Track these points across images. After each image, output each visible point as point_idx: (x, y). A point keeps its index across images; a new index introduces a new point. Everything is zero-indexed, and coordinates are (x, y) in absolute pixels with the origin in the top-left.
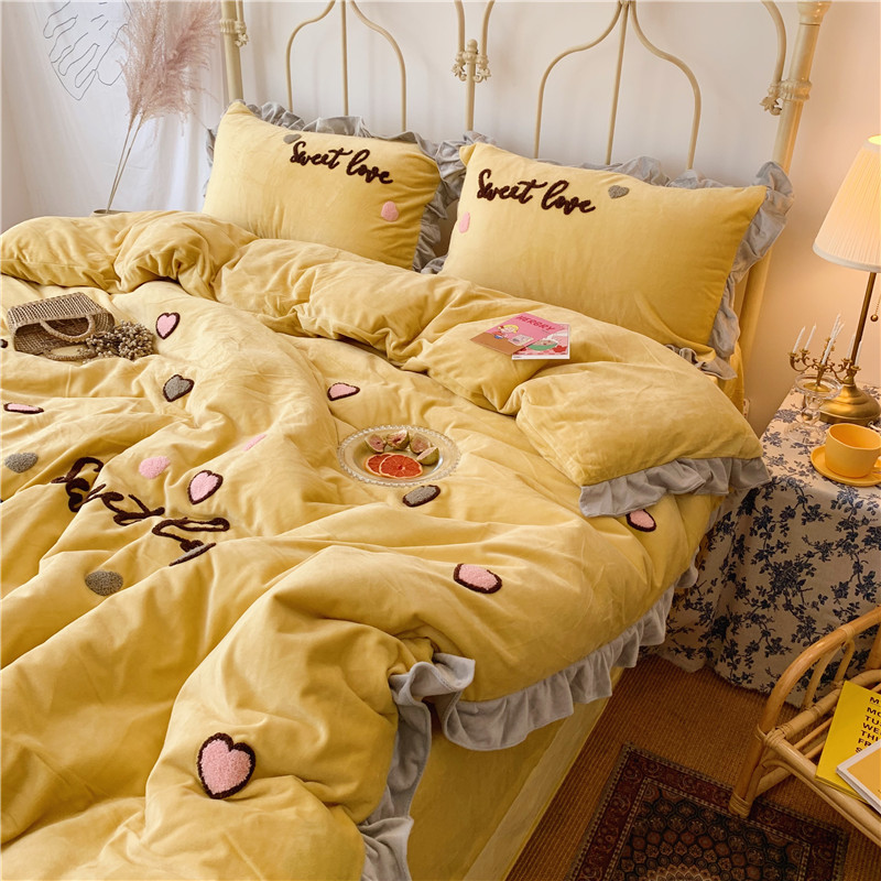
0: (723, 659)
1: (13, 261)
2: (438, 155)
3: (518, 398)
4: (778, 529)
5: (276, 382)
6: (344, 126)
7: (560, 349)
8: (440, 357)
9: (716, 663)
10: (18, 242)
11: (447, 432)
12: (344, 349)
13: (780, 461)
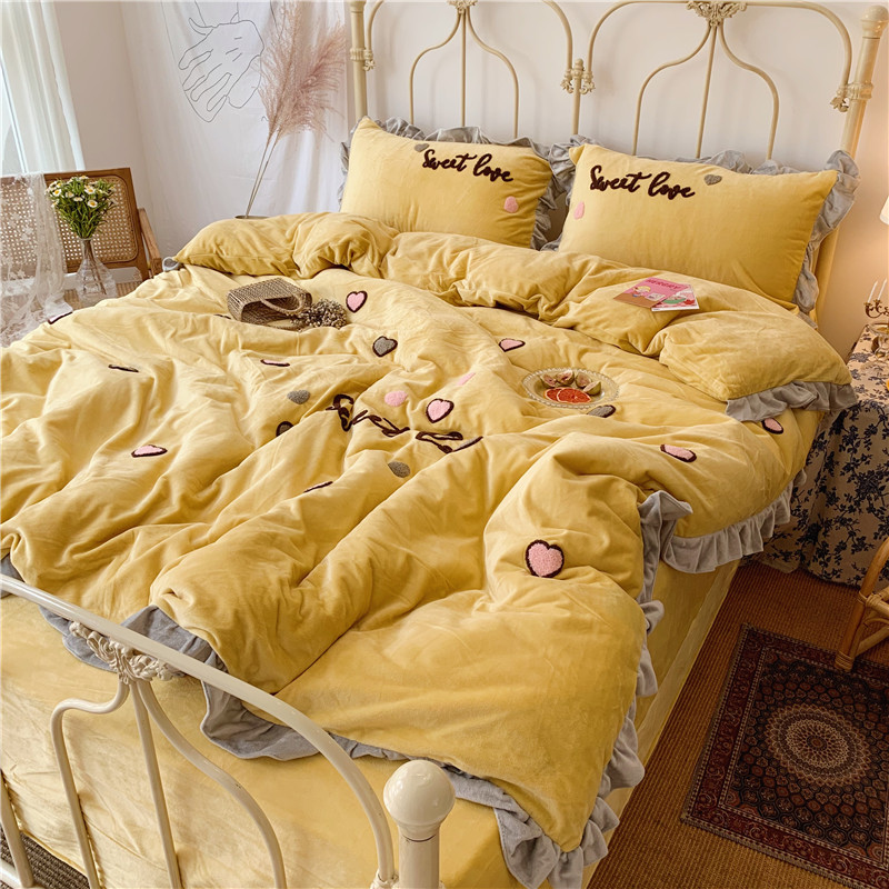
0: (815, 559)
1: (213, 255)
2: (549, 157)
3: (660, 341)
4: (862, 445)
5: (466, 337)
6: (464, 135)
7: (689, 302)
8: (589, 314)
9: (809, 564)
10: (215, 240)
11: (603, 371)
12: (503, 313)
13: (862, 389)
